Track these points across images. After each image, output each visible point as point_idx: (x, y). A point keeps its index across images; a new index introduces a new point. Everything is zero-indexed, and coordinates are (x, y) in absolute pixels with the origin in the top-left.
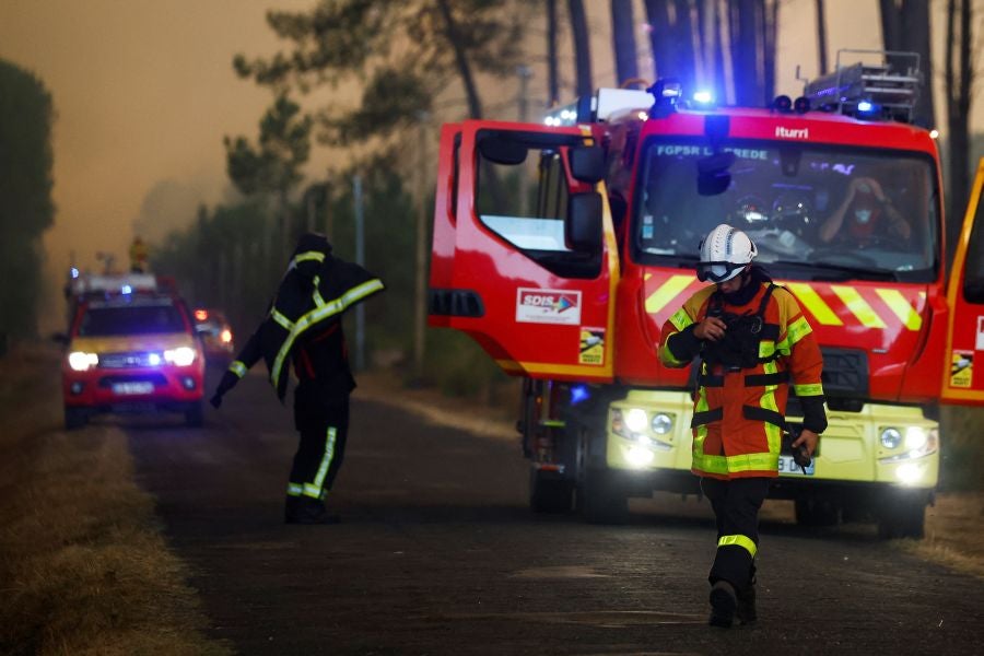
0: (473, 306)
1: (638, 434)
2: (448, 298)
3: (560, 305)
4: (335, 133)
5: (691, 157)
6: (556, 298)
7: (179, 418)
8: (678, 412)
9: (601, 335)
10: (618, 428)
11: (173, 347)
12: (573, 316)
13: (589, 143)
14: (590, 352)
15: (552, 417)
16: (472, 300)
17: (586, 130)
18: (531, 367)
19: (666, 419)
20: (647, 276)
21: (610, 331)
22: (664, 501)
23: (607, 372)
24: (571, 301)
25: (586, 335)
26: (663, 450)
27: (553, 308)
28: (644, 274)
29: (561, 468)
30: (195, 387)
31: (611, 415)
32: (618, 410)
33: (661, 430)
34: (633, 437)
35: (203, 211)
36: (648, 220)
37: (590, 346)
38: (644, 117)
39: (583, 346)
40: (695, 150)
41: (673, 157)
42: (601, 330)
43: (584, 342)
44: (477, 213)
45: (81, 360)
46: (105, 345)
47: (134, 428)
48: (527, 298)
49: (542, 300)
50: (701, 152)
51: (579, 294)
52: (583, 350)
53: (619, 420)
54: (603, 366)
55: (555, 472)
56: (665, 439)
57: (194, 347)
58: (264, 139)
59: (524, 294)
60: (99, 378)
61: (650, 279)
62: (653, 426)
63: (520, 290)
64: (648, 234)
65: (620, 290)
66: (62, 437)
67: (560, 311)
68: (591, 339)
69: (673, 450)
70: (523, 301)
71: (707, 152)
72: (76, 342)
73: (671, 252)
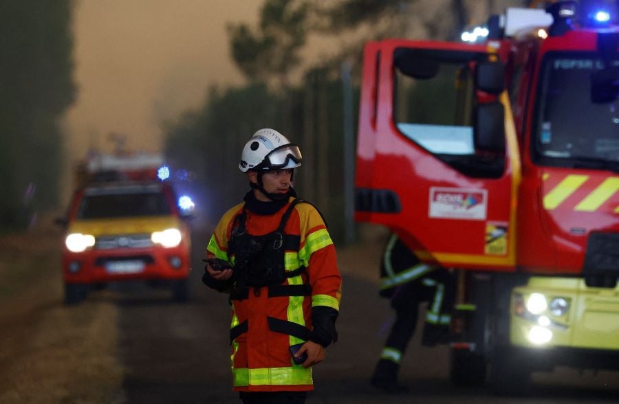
0: (391, 204)
1: (538, 316)
2: (370, 196)
3: (468, 202)
4: (326, 22)
5: (585, 71)
6: (465, 196)
7: (167, 293)
8: (573, 296)
9: (505, 229)
10: (520, 311)
11: (161, 229)
12: (479, 212)
13: (493, 59)
14: (495, 244)
15: (466, 301)
16: (390, 199)
17: (494, 46)
18: (443, 258)
19: (562, 303)
20: (546, 176)
21: (512, 223)
22: (563, 375)
23: (510, 261)
24: (477, 199)
25: (492, 229)
26: (559, 329)
27: (461, 205)
28: (542, 173)
29: (472, 346)
30: (181, 266)
31: (514, 300)
32: (520, 295)
33: (558, 312)
34: (533, 319)
35: (213, 90)
36: (546, 126)
37: (495, 239)
38: (543, 34)
39: (488, 238)
40: (588, 64)
41: (569, 71)
42: (504, 224)
43: (490, 235)
44: (394, 122)
45: (79, 242)
46: (101, 227)
47: (126, 304)
48: (440, 197)
49: (452, 198)
50: (594, 65)
51: (485, 193)
52: (489, 242)
53: (521, 303)
54: (506, 256)
55: (467, 350)
56: (562, 321)
57: (181, 229)
58: (264, 25)
59: (436, 193)
60: (94, 258)
61: (548, 180)
62: (551, 309)
63: (433, 190)
64: (546, 139)
65: (522, 188)
66: (61, 312)
67: (469, 207)
68: (496, 232)
69: (569, 330)
70: (435, 199)
71: (599, 65)
72: (75, 225)
73: (566, 155)
